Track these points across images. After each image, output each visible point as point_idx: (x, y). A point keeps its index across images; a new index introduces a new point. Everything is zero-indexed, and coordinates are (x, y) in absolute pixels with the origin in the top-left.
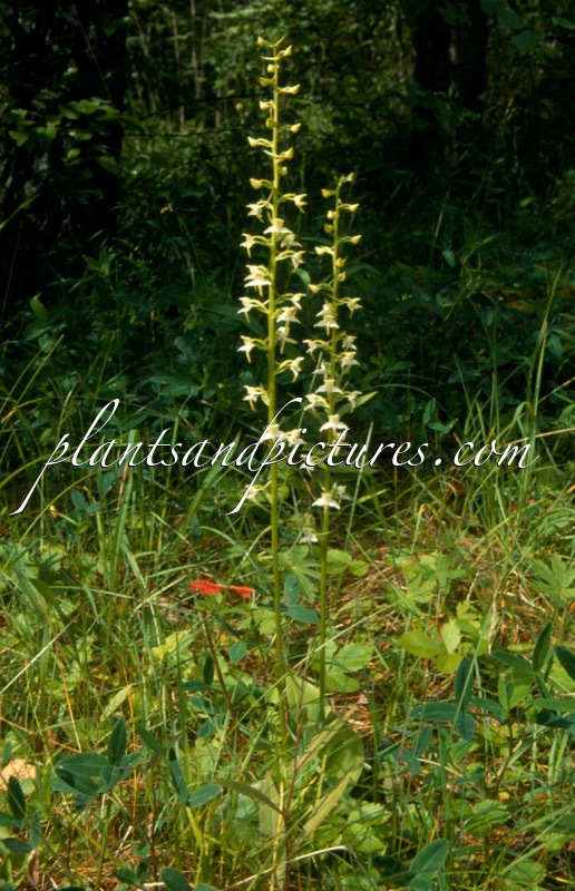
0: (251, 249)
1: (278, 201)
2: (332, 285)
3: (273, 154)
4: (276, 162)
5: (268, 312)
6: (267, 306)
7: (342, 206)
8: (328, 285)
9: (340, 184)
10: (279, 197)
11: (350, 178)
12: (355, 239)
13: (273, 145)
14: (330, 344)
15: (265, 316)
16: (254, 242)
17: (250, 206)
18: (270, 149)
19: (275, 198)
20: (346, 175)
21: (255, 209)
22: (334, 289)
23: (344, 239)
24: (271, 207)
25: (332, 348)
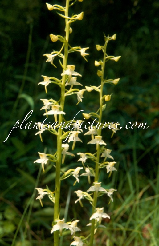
0: (47, 87)
1: (67, 52)
2: (98, 113)
3: (66, 16)
4: (68, 23)
5: (57, 134)
6: (57, 129)
7: (108, 57)
8: (96, 114)
9: (107, 42)
10: (69, 48)
11: (114, 37)
12: (116, 81)
13: (66, 10)
14: (96, 156)
15: (55, 137)
16: (50, 82)
17: (47, 55)
18: (63, 13)
19: (66, 49)
20: (111, 35)
21: (50, 57)
22: (100, 117)
23: (108, 81)
24: (62, 56)
25: (97, 159)
